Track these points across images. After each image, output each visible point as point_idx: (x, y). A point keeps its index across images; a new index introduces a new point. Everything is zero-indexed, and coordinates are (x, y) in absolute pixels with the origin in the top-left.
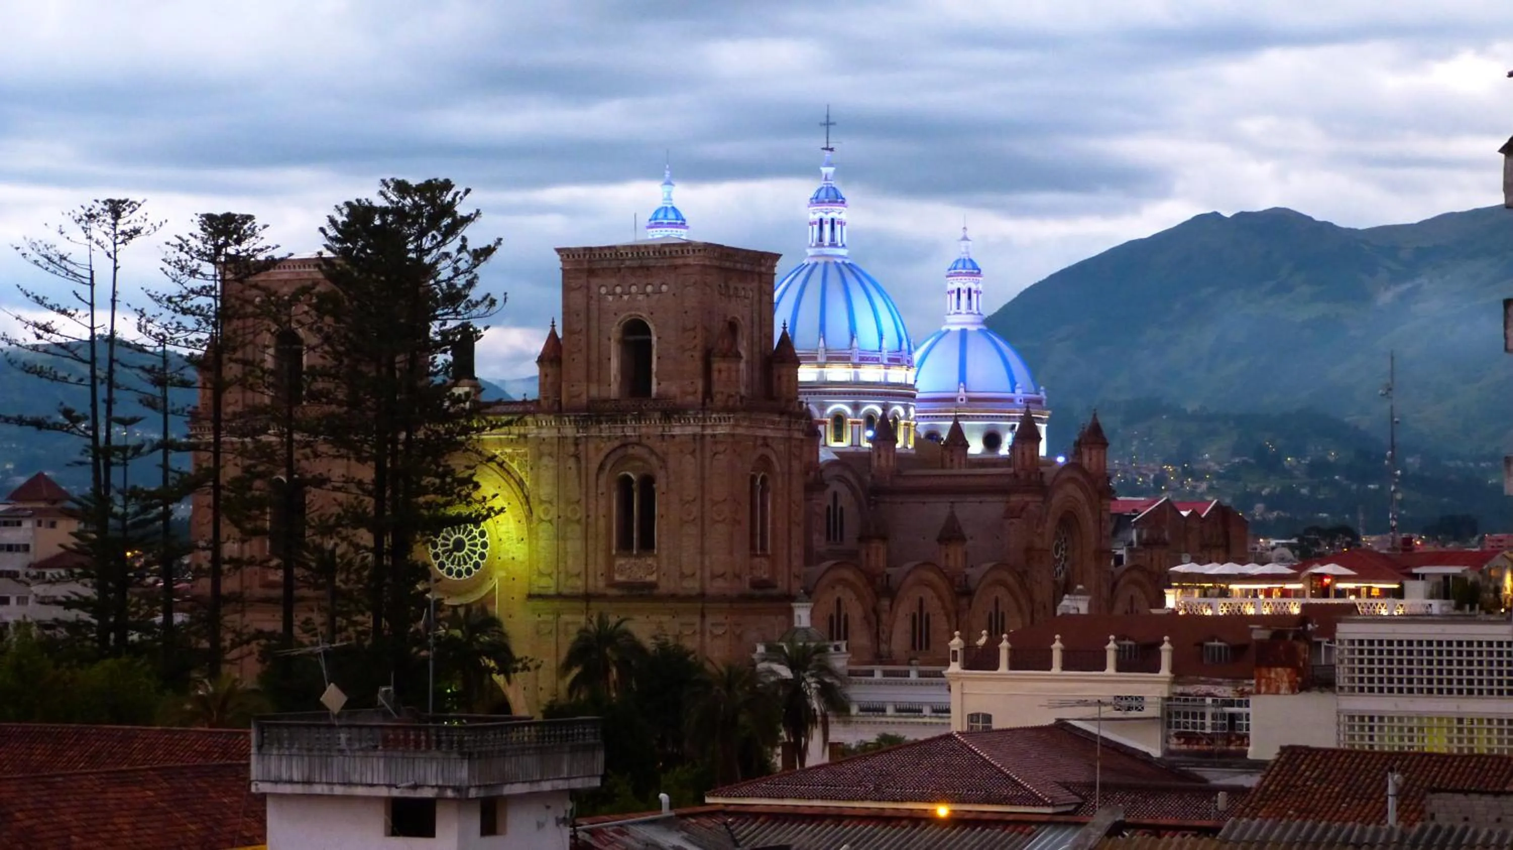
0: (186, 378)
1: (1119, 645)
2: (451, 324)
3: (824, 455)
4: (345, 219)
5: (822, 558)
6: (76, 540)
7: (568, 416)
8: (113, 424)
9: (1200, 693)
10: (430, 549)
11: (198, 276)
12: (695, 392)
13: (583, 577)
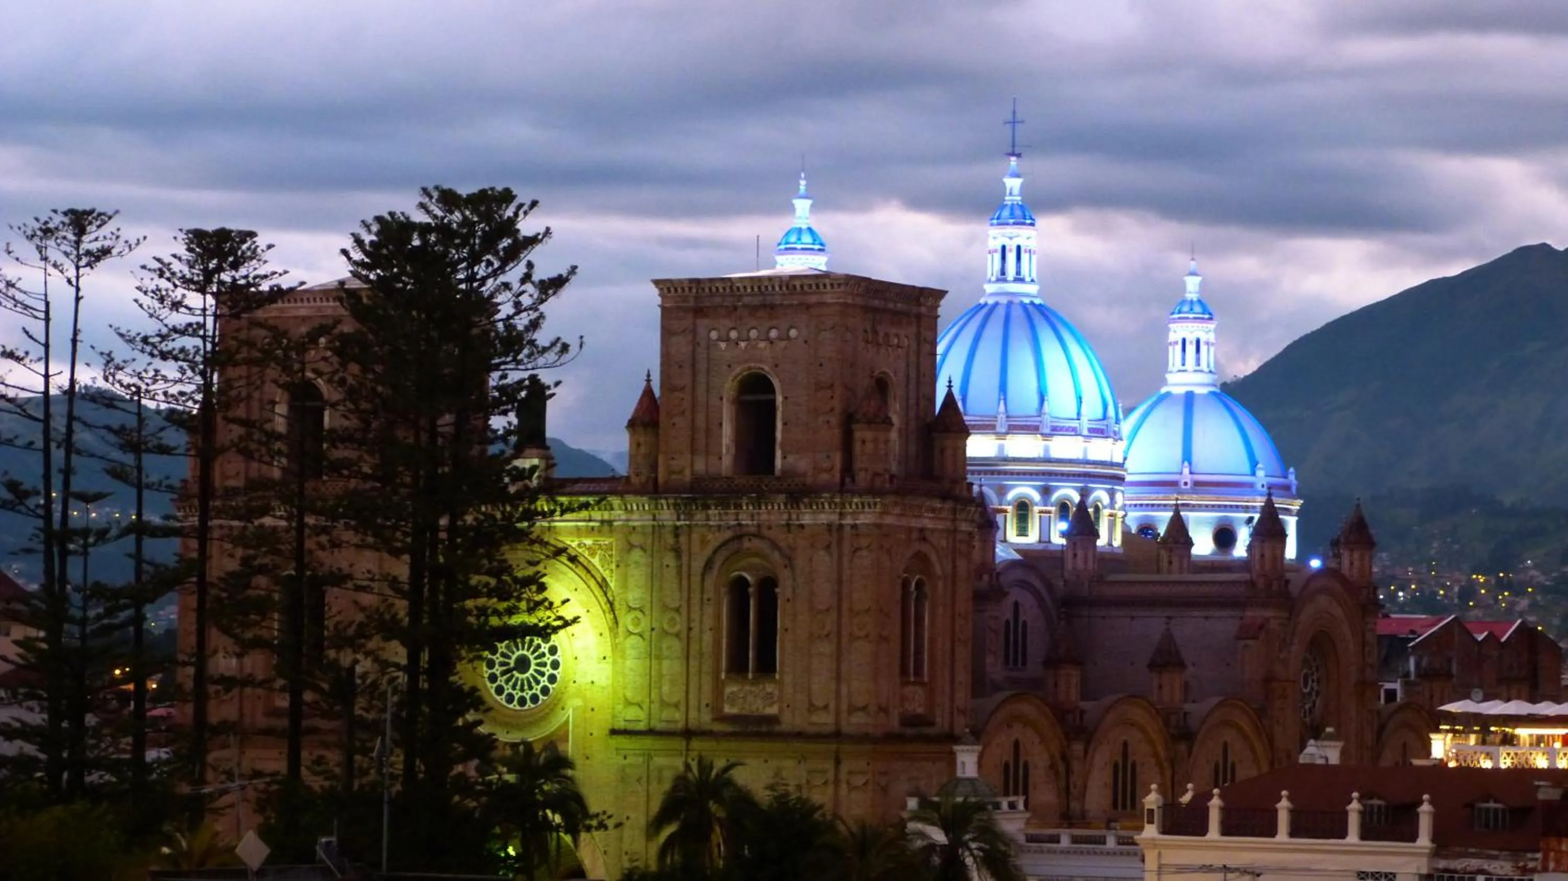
0: (164, 442)
1: (1364, 806)
2: (514, 376)
3: (1002, 553)
4: (374, 238)
5: (997, 688)
6: (21, 651)
7: (666, 499)
8: (72, 501)
9: (1468, 869)
10: (485, 669)
11: (182, 310)
12: (832, 469)
13: (683, 708)
